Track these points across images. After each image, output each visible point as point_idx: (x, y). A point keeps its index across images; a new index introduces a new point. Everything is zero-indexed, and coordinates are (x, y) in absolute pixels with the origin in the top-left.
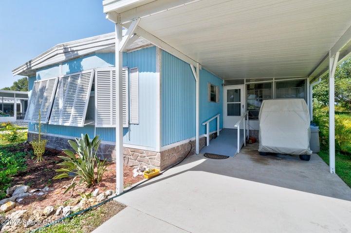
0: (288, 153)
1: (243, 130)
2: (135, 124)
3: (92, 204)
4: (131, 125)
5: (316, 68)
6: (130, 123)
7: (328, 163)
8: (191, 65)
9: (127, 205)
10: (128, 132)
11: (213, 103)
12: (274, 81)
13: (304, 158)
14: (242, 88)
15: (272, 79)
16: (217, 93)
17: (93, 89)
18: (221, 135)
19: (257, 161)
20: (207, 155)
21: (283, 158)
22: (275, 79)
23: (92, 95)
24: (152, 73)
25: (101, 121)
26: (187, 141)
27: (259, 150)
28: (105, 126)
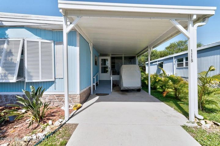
0: (133, 89)
1: (111, 80)
2: (60, 79)
3: (55, 128)
4: (56, 80)
5: (141, 52)
6: (56, 78)
7: (148, 92)
8: (89, 44)
9: (78, 123)
10: (54, 84)
11: (96, 66)
12: (123, 56)
13: (139, 90)
14: (109, 58)
15: (122, 55)
16: (97, 60)
17: (23, 53)
18: (100, 84)
19: (122, 94)
20: (97, 95)
21: (131, 92)
22: (124, 55)
23: (22, 58)
24: (73, 47)
25: (31, 77)
26: (88, 88)
27: (122, 89)
28: (34, 81)
